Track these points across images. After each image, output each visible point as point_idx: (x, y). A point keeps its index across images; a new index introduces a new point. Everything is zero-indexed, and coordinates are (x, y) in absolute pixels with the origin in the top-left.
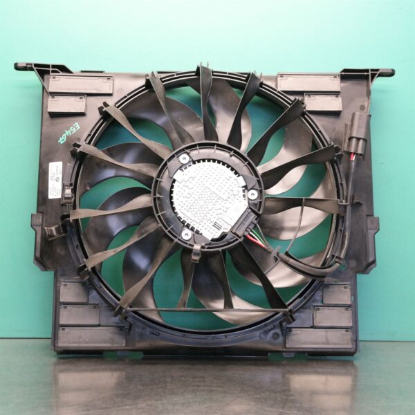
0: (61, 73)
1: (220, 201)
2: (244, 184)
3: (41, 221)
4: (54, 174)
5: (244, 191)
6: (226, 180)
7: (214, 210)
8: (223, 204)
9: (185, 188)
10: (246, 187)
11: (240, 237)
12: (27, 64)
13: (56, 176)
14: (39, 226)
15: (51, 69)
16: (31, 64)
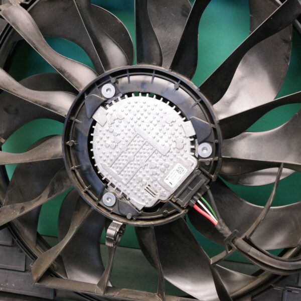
1: (157, 157)
2: (194, 134)
5: (193, 143)
6: (167, 126)
7: (147, 169)
8: (161, 161)
9: (108, 134)
10: (195, 137)
11: (183, 208)
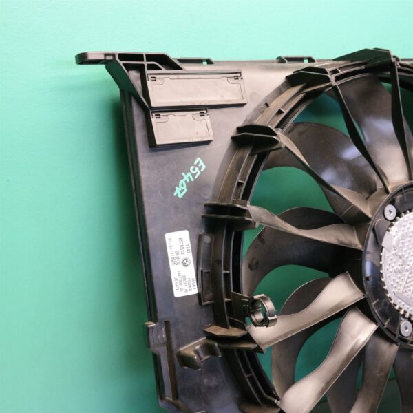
0: (164, 71)
3: (164, 336)
4: (177, 253)
12: (106, 55)
13: (182, 257)
14: (162, 345)
15: (145, 63)
16: (113, 55)
